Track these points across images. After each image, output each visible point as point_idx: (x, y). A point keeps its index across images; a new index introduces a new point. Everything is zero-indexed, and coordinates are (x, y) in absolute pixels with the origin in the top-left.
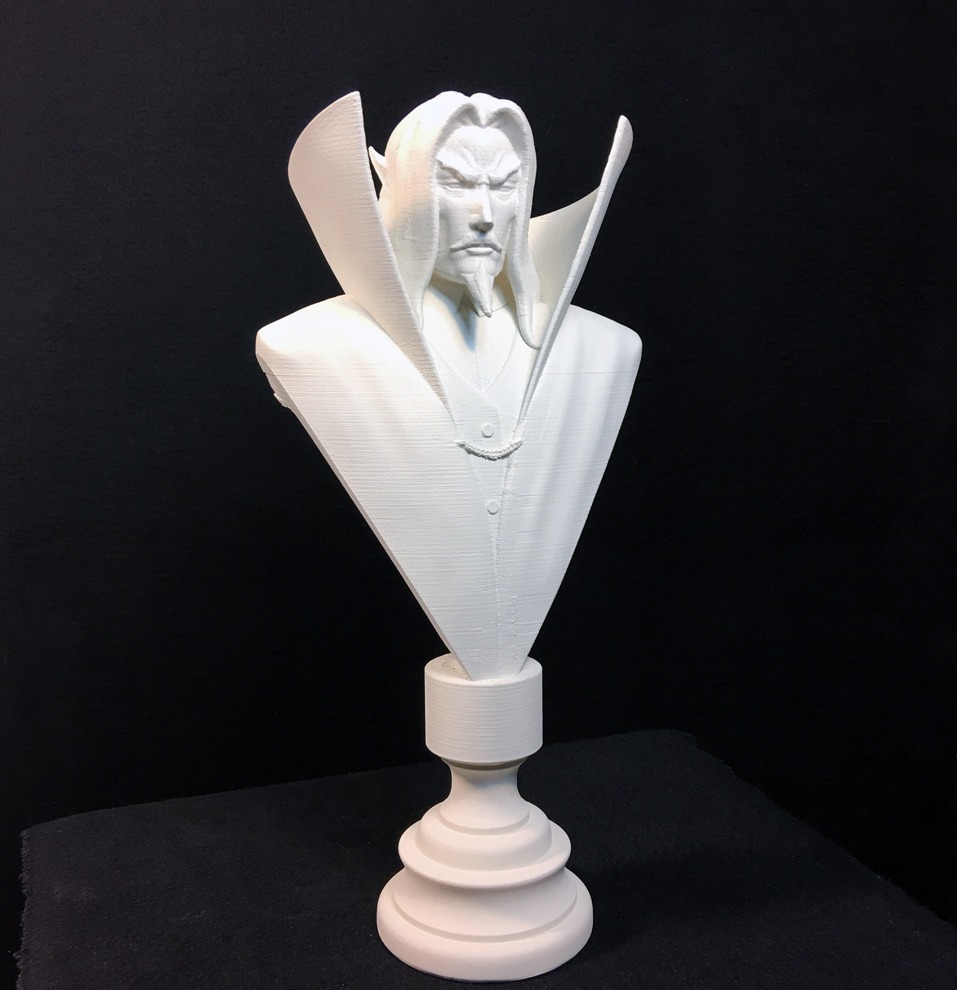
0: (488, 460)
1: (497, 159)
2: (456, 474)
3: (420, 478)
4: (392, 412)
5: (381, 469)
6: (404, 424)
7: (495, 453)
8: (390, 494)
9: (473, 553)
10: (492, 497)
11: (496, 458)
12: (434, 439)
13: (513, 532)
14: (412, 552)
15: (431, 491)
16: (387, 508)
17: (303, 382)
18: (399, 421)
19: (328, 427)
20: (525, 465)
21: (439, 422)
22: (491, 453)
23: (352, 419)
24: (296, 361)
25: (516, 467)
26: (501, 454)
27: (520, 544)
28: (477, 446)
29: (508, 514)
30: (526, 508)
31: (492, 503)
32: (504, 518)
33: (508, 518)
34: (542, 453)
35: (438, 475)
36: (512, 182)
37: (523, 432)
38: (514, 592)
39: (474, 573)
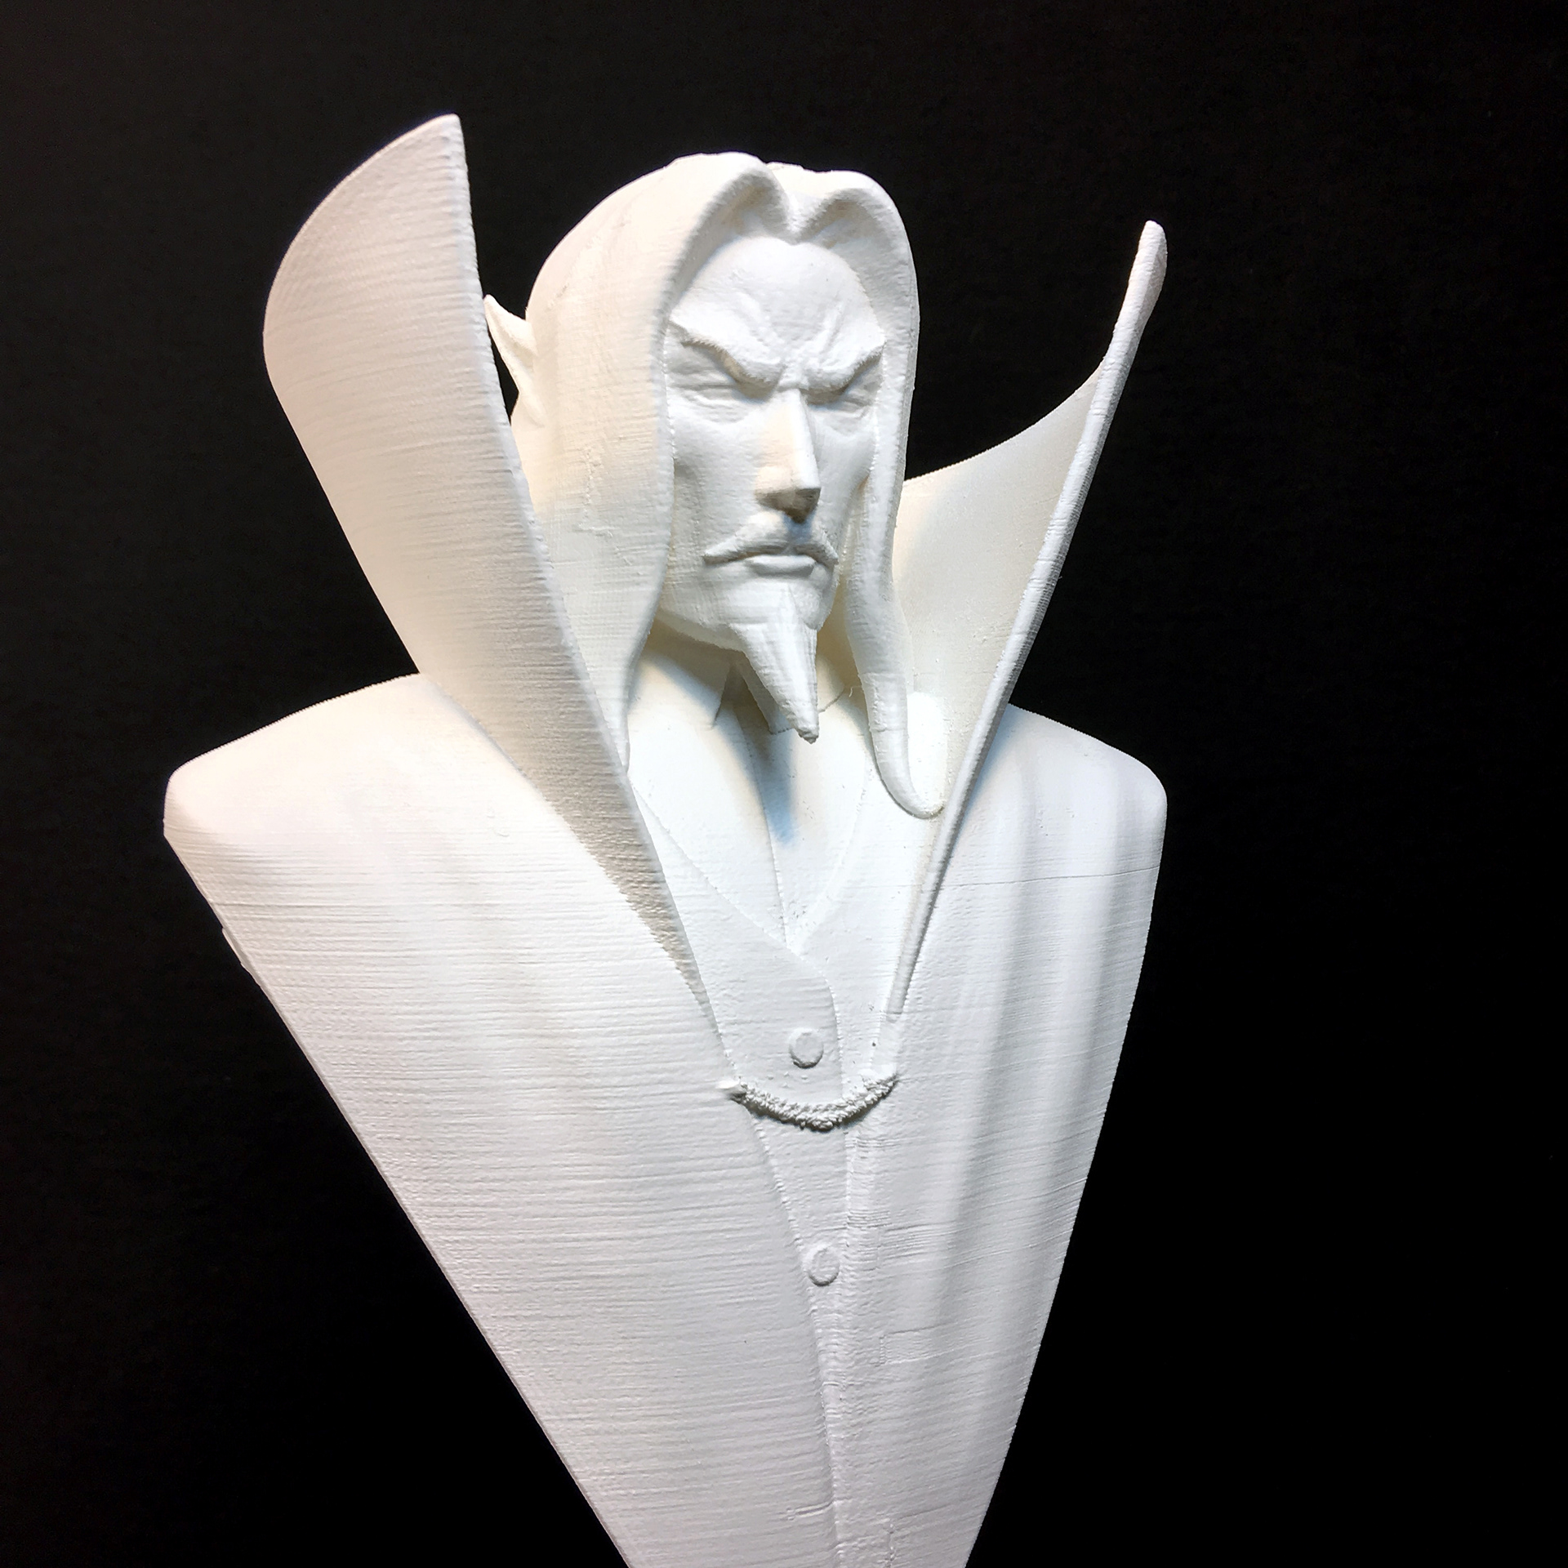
0: (807, 1132)
1: (828, 324)
2: (723, 1178)
3: (623, 1195)
4: (544, 1006)
5: (511, 1174)
6: (577, 1042)
7: (826, 1110)
8: (534, 1245)
9: (770, 1406)
10: (819, 1235)
11: (829, 1123)
12: (660, 1082)
13: (879, 1333)
14: (596, 1415)
15: (654, 1231)
16: (525, 1286)
17: (289, 925)
18: (563, 1031)
19: (357, 1052)
20: (906, 1140)
21: (675, 1031)
22: (815, 1110)
23: (427, 1030)
24: (271, 865)
25: (883, 1148)
26: (844, 1113)
27: (898, 1365)
28: (766, 1092)
29: (864, 1282)
30: (912, 1261)
31: (821, 1254)
32: (853, 1296)
33: (864, 1293)
34: (950, 1104)
35: (672, 1185)
36: (866, 388)
37: (898, 1049)
38: (884, 1507)
39: (773, 1465)
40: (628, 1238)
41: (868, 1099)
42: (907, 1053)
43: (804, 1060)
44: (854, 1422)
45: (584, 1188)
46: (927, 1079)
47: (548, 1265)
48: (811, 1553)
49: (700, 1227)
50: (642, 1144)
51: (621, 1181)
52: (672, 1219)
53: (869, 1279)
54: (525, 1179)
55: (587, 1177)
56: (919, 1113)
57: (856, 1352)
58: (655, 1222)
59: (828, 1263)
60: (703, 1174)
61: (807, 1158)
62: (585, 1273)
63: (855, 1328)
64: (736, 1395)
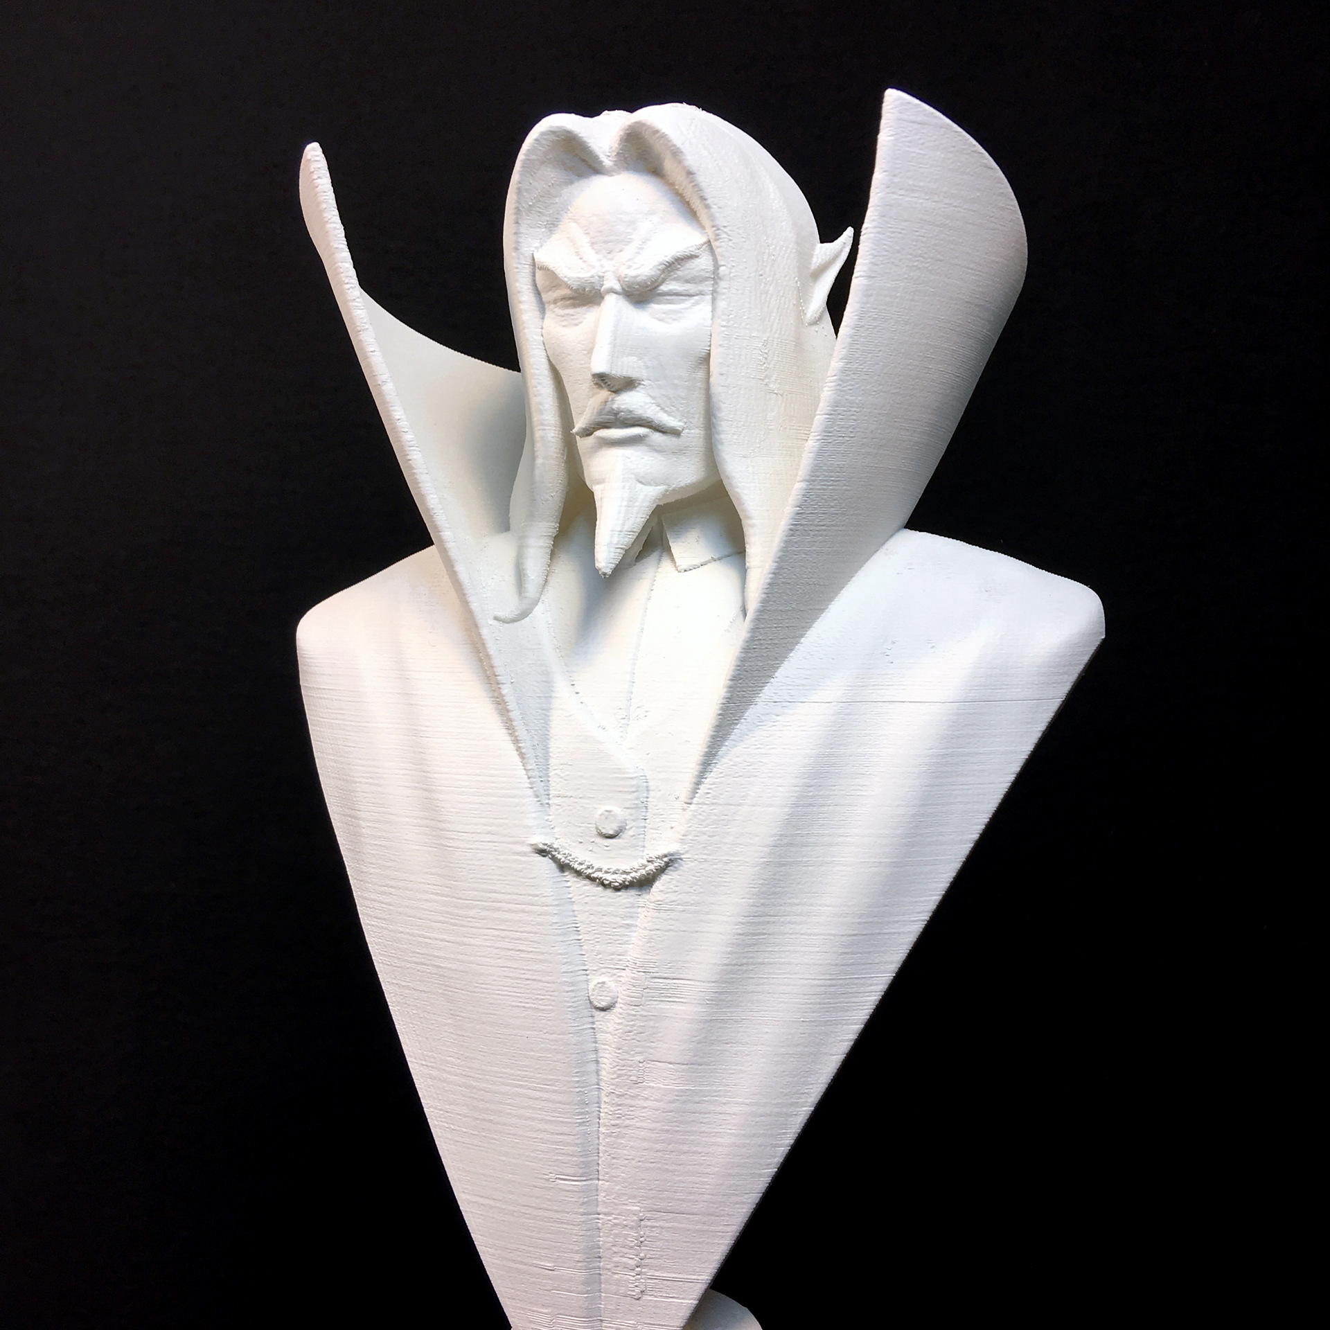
0: (600, 888)
1: (639, 236)
2: (523, 911)
3: (456, 911)
5: (400, 884)
7: (615, 873)
8: (408, 937)
9: (541, 1090)
10: (604, 970)
11: (618, 884)
12: (489, 833)
13: (639, 1058)
15: (473, 941)
16: (403, 964)
20: (680, 908)
22: (606, 872)
23: (367, 778)
25: (658, 910)
26: (629, 878)
27: (653, 1088)
28: (580, 855)
29: (629, 1014)
30: (674, 1006)
31: (600, 985)
32: (620, 1023)
33: (628, 1023)
34: (725, 884)
35: (488, 910)
36: (687, 281)
37: (683, 832)
38: (635, 1197)
39: (541, 1136)
40: (457, 943)
41: (647, 869)
42: (690, 837)
43: (604, 831)
44: (613, 1122)
45: (436, 902)
46: (706, 860)
47: (415, 952)
48: (568, 1213)
49: (504, 944)
50: (472, 876)
51: (456, 900)
52: (485, 935)
53: (633, 1013)
54: (407, 889)
55: (437, 894)
56: (694, 888)
57: (618, 1068)
58: (474, 934)
59: (605, 993)
60: (510, 906)
61: (600, 909)
62: (433, 963)
63: (619, 1049)
64: (519, 1076)
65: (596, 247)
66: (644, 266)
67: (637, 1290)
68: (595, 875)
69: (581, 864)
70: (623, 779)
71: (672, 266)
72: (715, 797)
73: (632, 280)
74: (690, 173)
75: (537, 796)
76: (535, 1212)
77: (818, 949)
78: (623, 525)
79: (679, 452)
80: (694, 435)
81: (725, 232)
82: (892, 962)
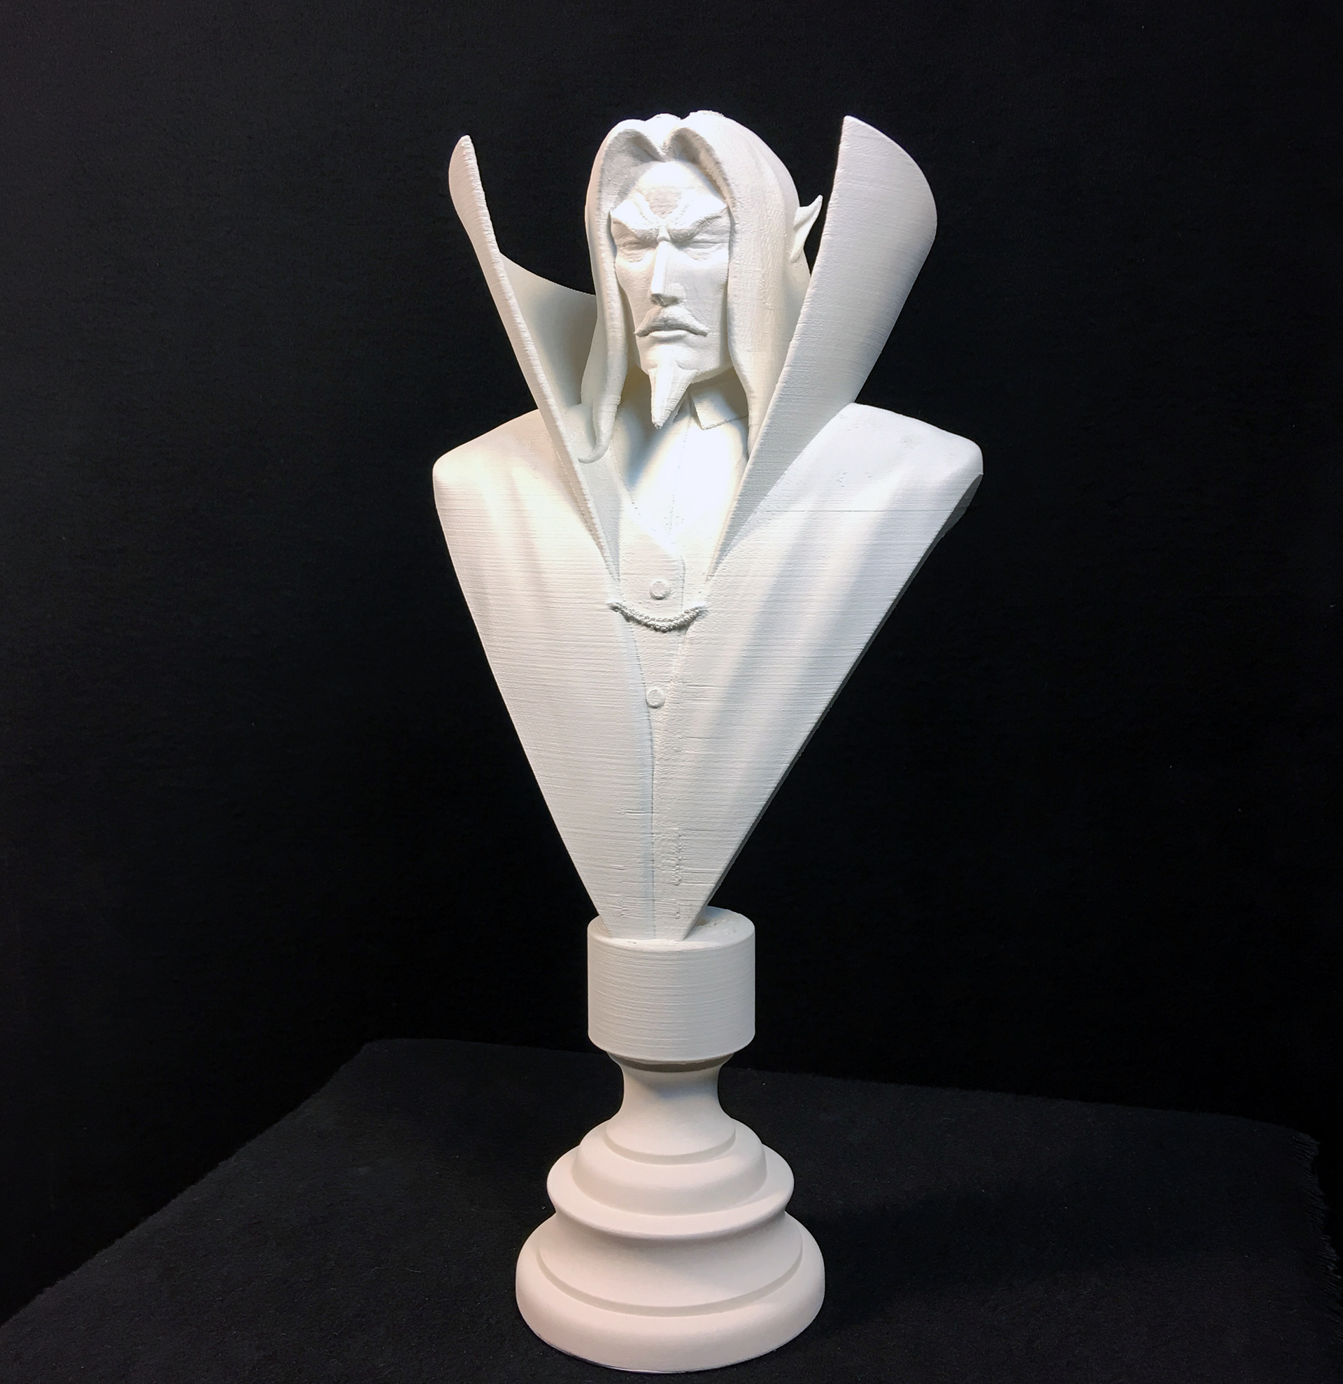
0: (653, 631)
10: (655, 683)
11: (665, 628)
22: (657, 621)
25: (692, 643)
26: (673, 624)
27: (688, 754)
28: (640, 611)
29: (673, 709)
30: (702, 703)
31: (653, 692)
32: (666, 715)
34: (735, 626)
35: (579, 647)
36: (713, 234)
37: (708, 594)
38: (675, 822)
39: (616, 787)
40: (559, 669)
41: (685, 617)
42: (712, 597)
43: (656, 595)
44: (662, 776)
45: (543, 644)
46: (723, 611)
47: (528, 678)
48: (633, 833)
49: (590, 668)
51: (557, 642)
52: (577, 663)
53: (675, 708)
54: (522, 637)
55: (544, 639)
56: (714, 629)
57: (665, 743)
58: (570, 663)
59: (656, 697)
60: (594, 643)
61: (654, 645)
62: (541, 683)
63: (665, 731)
64: (601, 750)
65: (654, 209)
66: (685, 224)
67: (677, 879)
68: (650, 623)
69: (641, 616)
70: (668, 562)
71: (704, 224)
72: (728, 571)
73: (678, 232)
74: (717, 163)
75: (611, 574)
76: (612, 834)
77: (794, 666)
78: (670, 394)
79: (705, 347)
80: (715, 336)
81: (740, 202)
82: (840, 675)
